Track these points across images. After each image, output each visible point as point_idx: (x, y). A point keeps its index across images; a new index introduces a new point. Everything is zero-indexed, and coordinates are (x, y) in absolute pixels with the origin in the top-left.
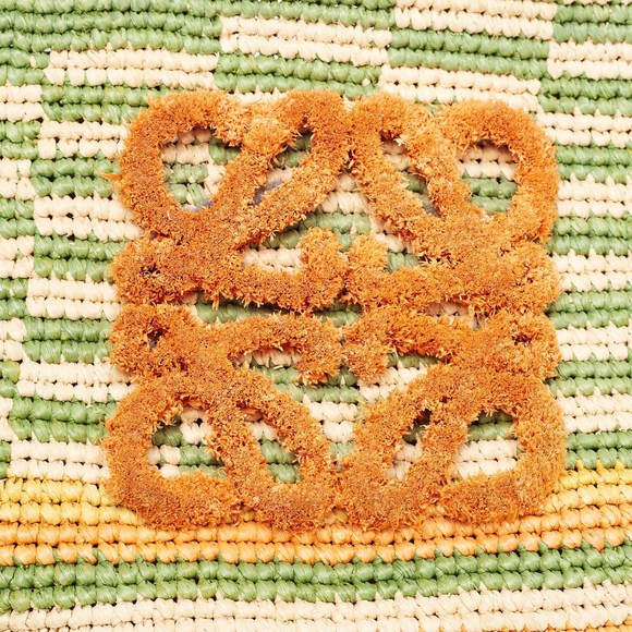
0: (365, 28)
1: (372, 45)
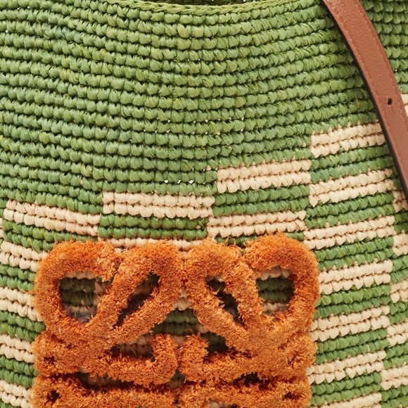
0: (197, 197)
1: (202, 206)
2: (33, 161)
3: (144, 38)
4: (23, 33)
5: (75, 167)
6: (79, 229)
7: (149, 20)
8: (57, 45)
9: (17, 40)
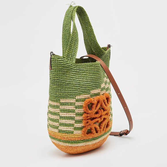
2: (80, 89)
3: (94, 68)
4: (74, 72)
5: (87, 88)
6: (88, 97)
7: (94, 65)
8: (80, 72)
9: (73, 73)
